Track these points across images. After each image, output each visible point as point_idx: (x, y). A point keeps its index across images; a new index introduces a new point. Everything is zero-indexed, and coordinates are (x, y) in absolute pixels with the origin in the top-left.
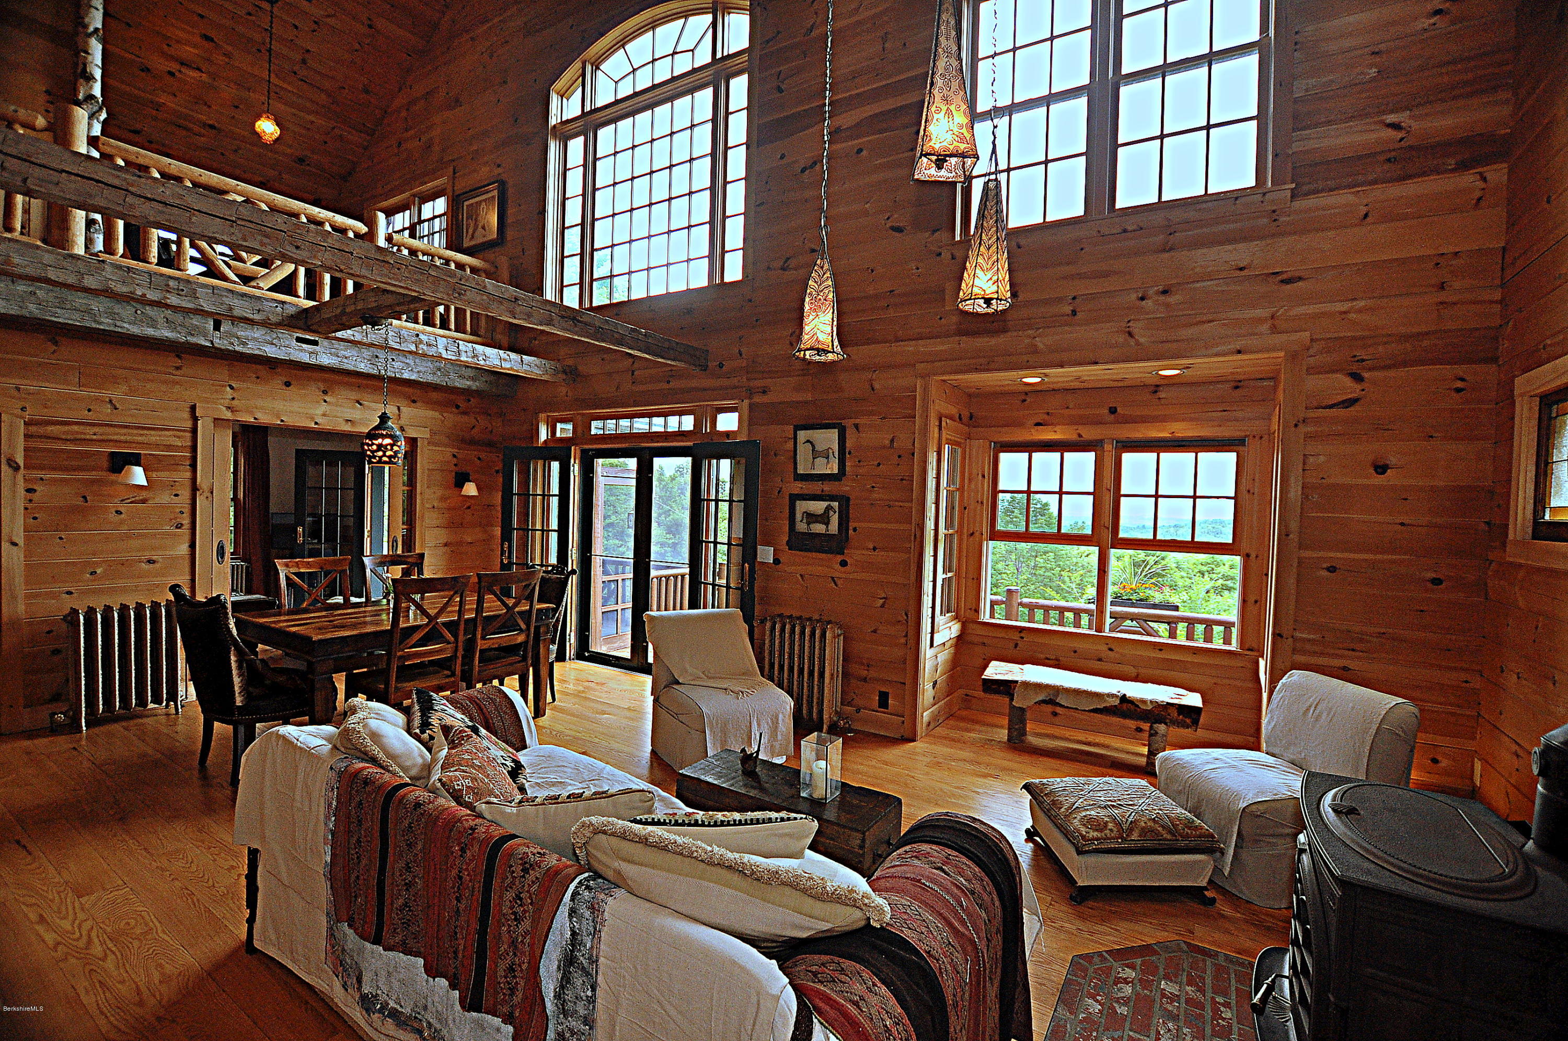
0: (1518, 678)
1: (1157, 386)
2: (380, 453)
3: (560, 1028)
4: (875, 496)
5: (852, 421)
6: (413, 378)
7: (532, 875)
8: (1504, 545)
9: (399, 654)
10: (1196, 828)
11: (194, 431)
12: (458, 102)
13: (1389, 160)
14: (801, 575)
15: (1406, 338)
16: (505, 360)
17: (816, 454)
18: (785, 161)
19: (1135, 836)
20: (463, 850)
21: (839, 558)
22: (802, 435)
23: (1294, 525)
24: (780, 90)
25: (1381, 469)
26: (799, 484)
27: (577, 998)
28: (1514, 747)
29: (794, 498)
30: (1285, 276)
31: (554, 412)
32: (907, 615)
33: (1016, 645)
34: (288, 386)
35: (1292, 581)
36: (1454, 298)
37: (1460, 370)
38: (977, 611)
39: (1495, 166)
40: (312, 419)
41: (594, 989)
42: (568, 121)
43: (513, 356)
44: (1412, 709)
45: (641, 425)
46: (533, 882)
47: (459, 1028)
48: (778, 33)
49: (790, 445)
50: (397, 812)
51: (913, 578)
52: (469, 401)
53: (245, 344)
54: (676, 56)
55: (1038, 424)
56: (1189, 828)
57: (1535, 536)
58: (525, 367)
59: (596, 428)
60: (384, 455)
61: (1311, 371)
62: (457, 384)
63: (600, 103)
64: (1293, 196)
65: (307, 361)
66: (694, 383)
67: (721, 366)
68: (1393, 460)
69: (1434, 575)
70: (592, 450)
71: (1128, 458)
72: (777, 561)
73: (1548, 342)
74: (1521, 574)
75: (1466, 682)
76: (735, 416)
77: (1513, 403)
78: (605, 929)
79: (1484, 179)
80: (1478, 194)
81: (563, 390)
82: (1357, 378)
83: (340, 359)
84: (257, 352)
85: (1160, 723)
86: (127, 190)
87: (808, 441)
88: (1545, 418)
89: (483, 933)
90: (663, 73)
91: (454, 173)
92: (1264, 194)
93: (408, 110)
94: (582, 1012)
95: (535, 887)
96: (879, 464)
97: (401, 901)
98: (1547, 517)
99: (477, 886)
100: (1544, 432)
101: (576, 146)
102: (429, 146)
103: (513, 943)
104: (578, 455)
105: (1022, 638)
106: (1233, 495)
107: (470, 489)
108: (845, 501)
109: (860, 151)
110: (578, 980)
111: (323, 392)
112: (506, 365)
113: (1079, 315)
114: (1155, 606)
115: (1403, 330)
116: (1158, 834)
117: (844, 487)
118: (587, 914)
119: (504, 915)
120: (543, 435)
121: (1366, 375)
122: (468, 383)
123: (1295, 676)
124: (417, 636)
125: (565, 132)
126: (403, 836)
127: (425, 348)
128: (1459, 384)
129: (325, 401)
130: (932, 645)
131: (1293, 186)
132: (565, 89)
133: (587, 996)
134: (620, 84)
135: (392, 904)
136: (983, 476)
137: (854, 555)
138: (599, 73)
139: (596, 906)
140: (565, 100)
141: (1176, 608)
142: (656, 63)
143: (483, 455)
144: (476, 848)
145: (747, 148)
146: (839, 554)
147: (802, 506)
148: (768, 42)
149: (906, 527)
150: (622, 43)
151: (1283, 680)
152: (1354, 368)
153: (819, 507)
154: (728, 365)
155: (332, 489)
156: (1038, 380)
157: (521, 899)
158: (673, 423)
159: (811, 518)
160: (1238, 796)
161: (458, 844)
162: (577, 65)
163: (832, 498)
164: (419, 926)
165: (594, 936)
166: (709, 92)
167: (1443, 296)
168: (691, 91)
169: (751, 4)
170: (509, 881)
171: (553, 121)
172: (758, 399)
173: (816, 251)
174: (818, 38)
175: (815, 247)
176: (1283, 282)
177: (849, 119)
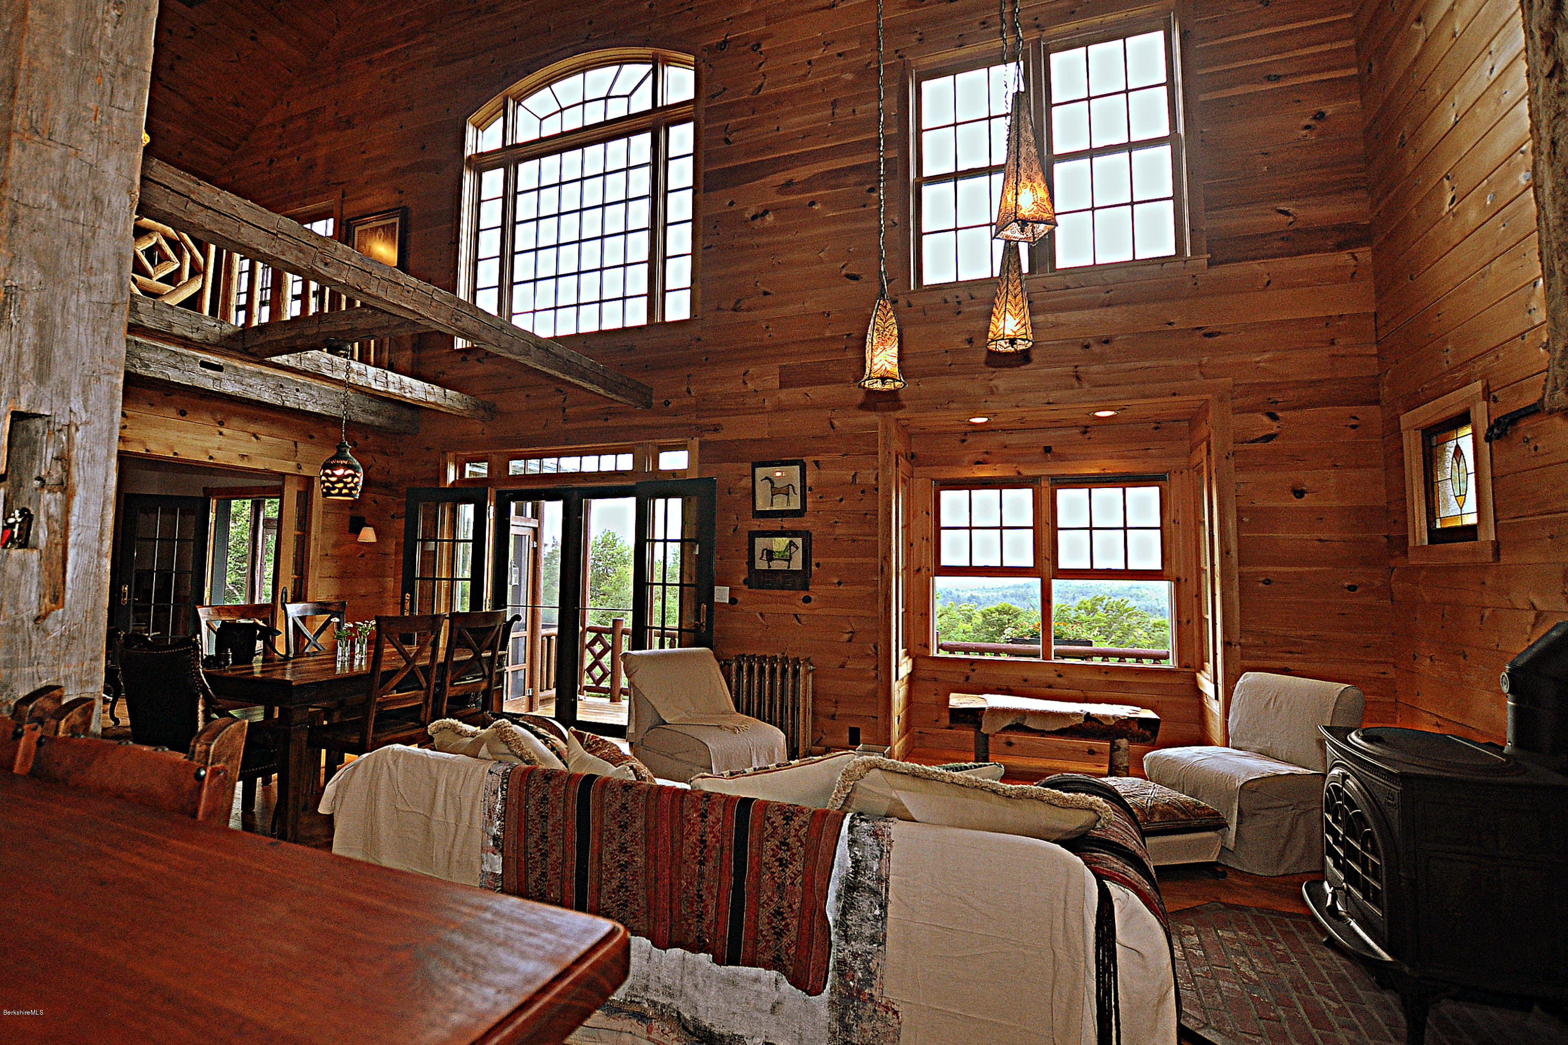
0: (1431, 660)
1: (1087, 427)
2: (341, 485)
3: (841, 955)
4: (838, 531)
5: (812, 458)
6: (317, 410)
7: (796, 822)
8: (1405, 553)
9: (378, 699)
10: (1203, 808)
12: (349, 123)
13: (1282, 239)
14: (761, 614)
15: (1312, 383)
16: (429, 393)
17: (775, 491)
18: (733, 208)
19: (1157, 818)
20: (703, 816)
21: (803, 594)
22: (760, 472)
23: (1233, 546)
24: (727, 141)
25: (1299, 493)
26: (756, 522)
27: (862, 920)
28: (1435, 720)
29: (753, 535)
30: (1206, 331)
31: (465, 450)
32: (876, 648)
33: (968, 678)
34: (183, 415)
35: (1235, 594)
36: (1342, 352)
37: (1353, 410)
38: (927, 646)
39: (1363, 249)
40: (207, 452)
41: (883, 907)
42: (482, 154)
43: (437, 389)
44: (1356, 691)
45: (570, 464)
46: (800, 826)
47: (703, 993)
48: (725, 89)
49: (747, 482)
50: (602, 796)
51: (881, 609)
52: (367, 438)
53: (147, 366)
54: (609, 101)
55: (978, 463)
56: (1198, 809)
57: (1431, 541)
58: (448, 402)
59: (516, 466)
60: (345, 487)
61: (1237, 410)
62: (361, 420)
63: (521, 139)
64: (1210, 265)
65: (211, 388)
66: (637, 421)
67: (667, 403)
68: (1308, 484)
69: (1350, 584)
70: (509, 491)
71: (1063, 495)
72: (733, 601)
73: (1426, 386)
74: (1424, 573)
75: (1384, 673)
76: (684, 454)
77: (1401, 436)
78: (894, 849)
79: (1355, 258)
80: (1352, 270)
81: (477, 427)
82: (1273, 417)
83: (244, 387)
84: (159, 376)
85: (1122, 738)
86: (188, 197)
87: (767, 478)
88: (1427, 448)
89: (738, 889)
90: (594, 114)
91: (343, 196)
92: (1185, 261)
93: (283, 126)
94: (868, 932)
95: (805, 830)
96: (841, 500)
97: (615, 884)
98: (1438, 526)
99: (726, 843)
100: (1428, 458)
101: (493, 180)
102: (311, 166)
103: (781, 887)
104: (494, 497)
105: (973, 670)
106: (1159, 525)
107: (368, 535)
108: (807, 536)
109: (813, 203)
110: (864, 902)
111: (219, 423)
112: (431, 399)
113: (1031, 361)
114: (1069, 642)
115: (1307, 377)
116: (1174, 815)
117: (806, 522)
118: (870, 841)
119: (765, 864)
120: (451, 476)
121: (1279, 414)
122: (372, 418)
123: (1249, 677)
124: (396, 681)
125: (482, 163)
126: (615, 819)
127: (356, 377)
128: (1354, 422)
129: (221, 433)
130: (897, 679)
131: (1209, 256)
132: (480, 122)
133: (875, 916)
134: (544, 121)
135: (599, 890)
136: (928, 513)
137: (816, 591)
138: (520, 108)
139: (880, 832)
140: (480, 132)
141: (1090, 643)
142: (587, 105)
143: (379, 498)
144: (719, 811)
145: (694, 194)
146: (803, 589)
147: (761, 543)
148: (713, 96)
149: (873, 560)
150: (548, 82)
151: (1240, 681)
152: (1271, 408)
153: (780, 544)
154: (674, 403)
155: (167, 540)
156: (985, 420)
157: (787, 845)
158: (608, 463)
159: (772, 554)
160: (1232, 779)
161: (696, 811)
162: (497, 100)
163: (795, 534)
164: (638, 905)
165: (881, 858)
166: (646, 138)
167: (1333, 350)
168: (628, 134)
169: (696, 61)
170: (770, 830)
171: (469, 152)
172: (708, 437)
173: (770, 294)
174: (766, 98)
175: (768, 290)
176: (1205, 335)
177: (800, 173)
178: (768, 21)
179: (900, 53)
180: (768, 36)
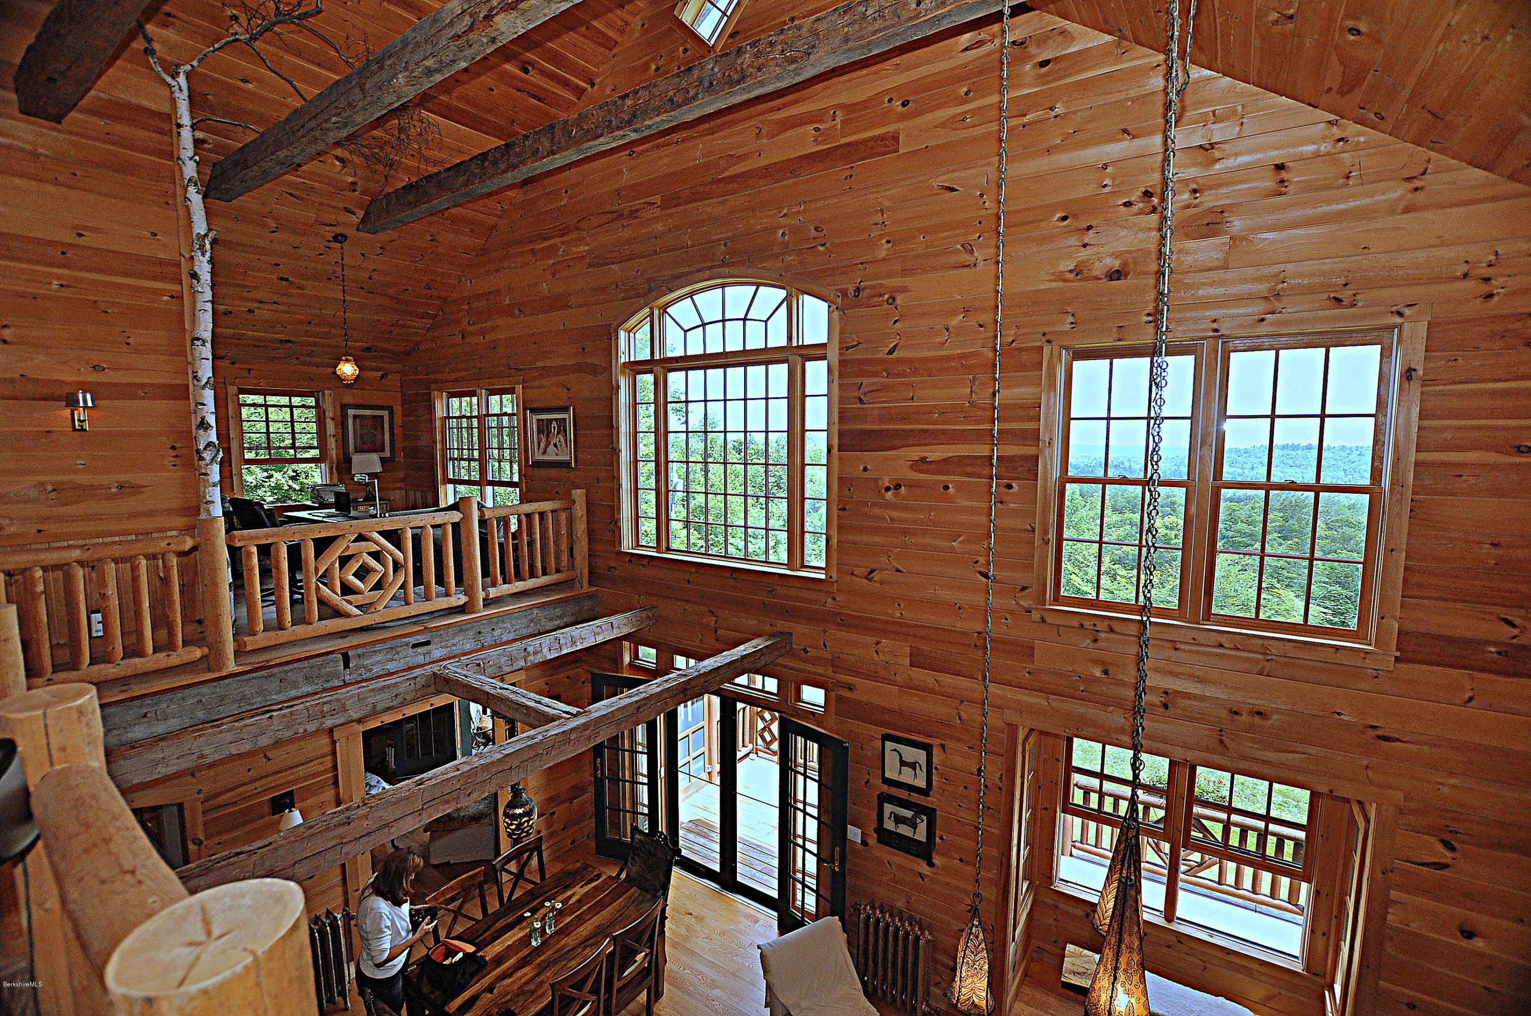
4: (960, 811)
5: (940, 742)
11: (334, 753)
12: (520, 311)
13: (1500, 652)
14: (889, 863)
16: (598, 633)
17: (903, 765)
18: (867, 475)
24: (861, 401)
25: (1468, 934)
26: (885, 789)
29: (882, 800)
30: (1380, 732)
38: (1050, 877)
42: (637, 362)
49: (877, 750)
54: (748, 322)
58: (616, 632)
61: (1403, 826)
63: (668, 354)
64: (1397, 661)
67: (806, 651)
68: (1480, 928)
72: (864, 843)
76: (821, 691)
82: (1448, 846)
83: (449, 649)
87: (896, 752)
90: (734, 344)
93: (469, 304)
96: (965, 788)
101: (646, 383)
102: (494, 346)
108: (931, 813)
109: (946, 488)
113: (1172, 711)
117: (931, 801)
121: (1457, 846)
125: (634, 369)
131: (1398, 650)
132: (632, 327)
134: (689, 334)
136: (1058, 760)
137: (941, 860)
138: (666, 315)
142: (727, 324)
143: (570, 673)
146: (926, 858)
147: (890, 808)
148: (846, 349)
150: (690, 292)
152: (1447, 837)
154: (812, 653)
159: (899, 820)
162: (645, 310)
166: (783, 370)
168: (766, 364)
171: (622, 359)
172: (843, 694)
173: (901, 572)
174: (901, 361)
175: (900, 568)
176: (1379, 737)
177: (935, 453)
178: (905, 272)
179: (1048, 337)
180: (905, 289)
